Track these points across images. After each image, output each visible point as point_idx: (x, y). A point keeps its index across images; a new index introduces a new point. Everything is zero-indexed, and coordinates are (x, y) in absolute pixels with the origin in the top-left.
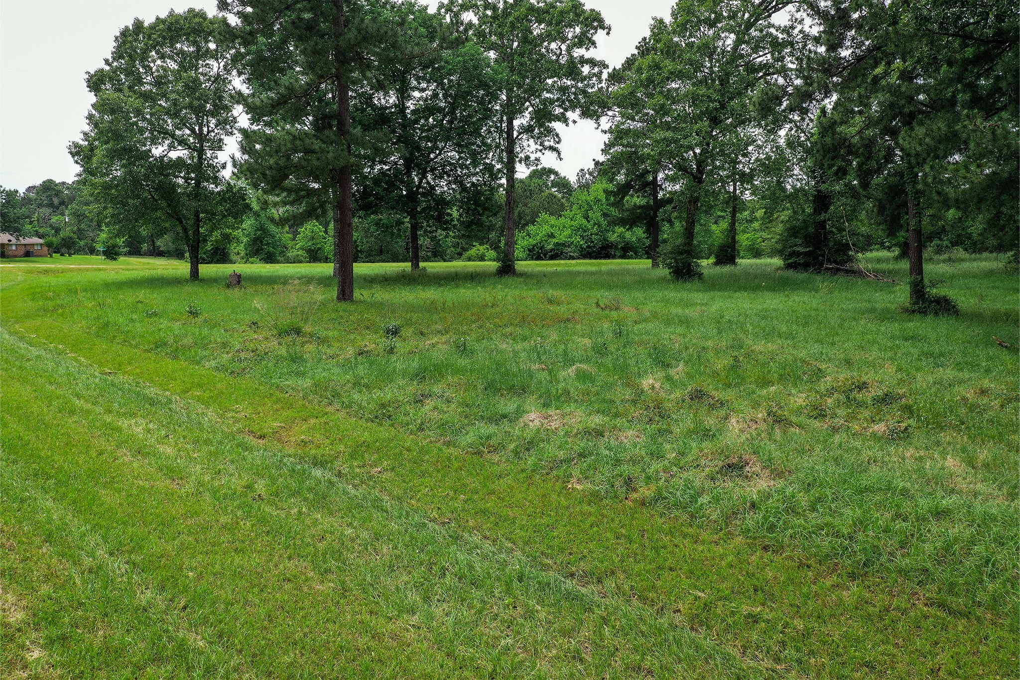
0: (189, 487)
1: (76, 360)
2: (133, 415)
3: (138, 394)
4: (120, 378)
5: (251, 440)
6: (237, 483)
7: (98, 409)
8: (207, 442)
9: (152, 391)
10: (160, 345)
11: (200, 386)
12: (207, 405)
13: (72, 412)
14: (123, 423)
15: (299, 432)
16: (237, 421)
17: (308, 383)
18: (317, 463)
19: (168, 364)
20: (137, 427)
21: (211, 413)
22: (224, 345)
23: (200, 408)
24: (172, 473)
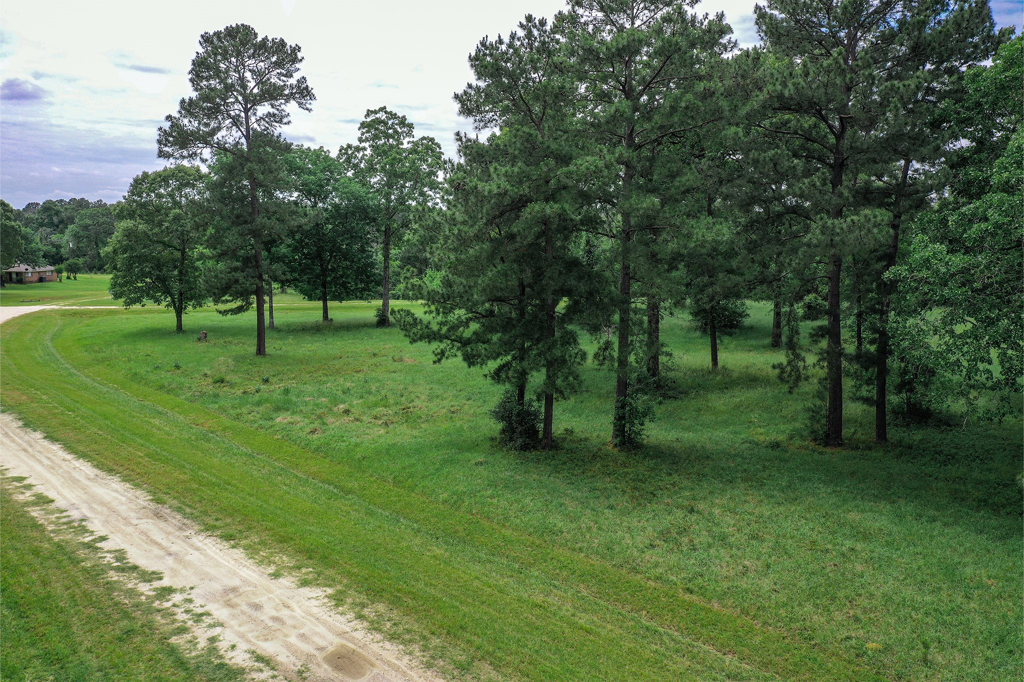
0: (174, 437)
1: (126, 394)
2: (154, 418)
3: (155, 410)
4: (147, 403)
5: (194, 426)
6: (187, 437)
7: (142, 416)
8: (180, 426)
9: (160, 409)
10: (161, 387)
11: (178, 407)
12: (180, 414)
13: (134, 417)
14: (152, 421)
15: (209, 424)
16: (190, 419)
17: (217, 406)
18: (212, 432)
19: (166, 397)
20: (157, 422)
21: (182, 417)
22: (190, 388)
23: (178, 415)
24: (168, 435)
